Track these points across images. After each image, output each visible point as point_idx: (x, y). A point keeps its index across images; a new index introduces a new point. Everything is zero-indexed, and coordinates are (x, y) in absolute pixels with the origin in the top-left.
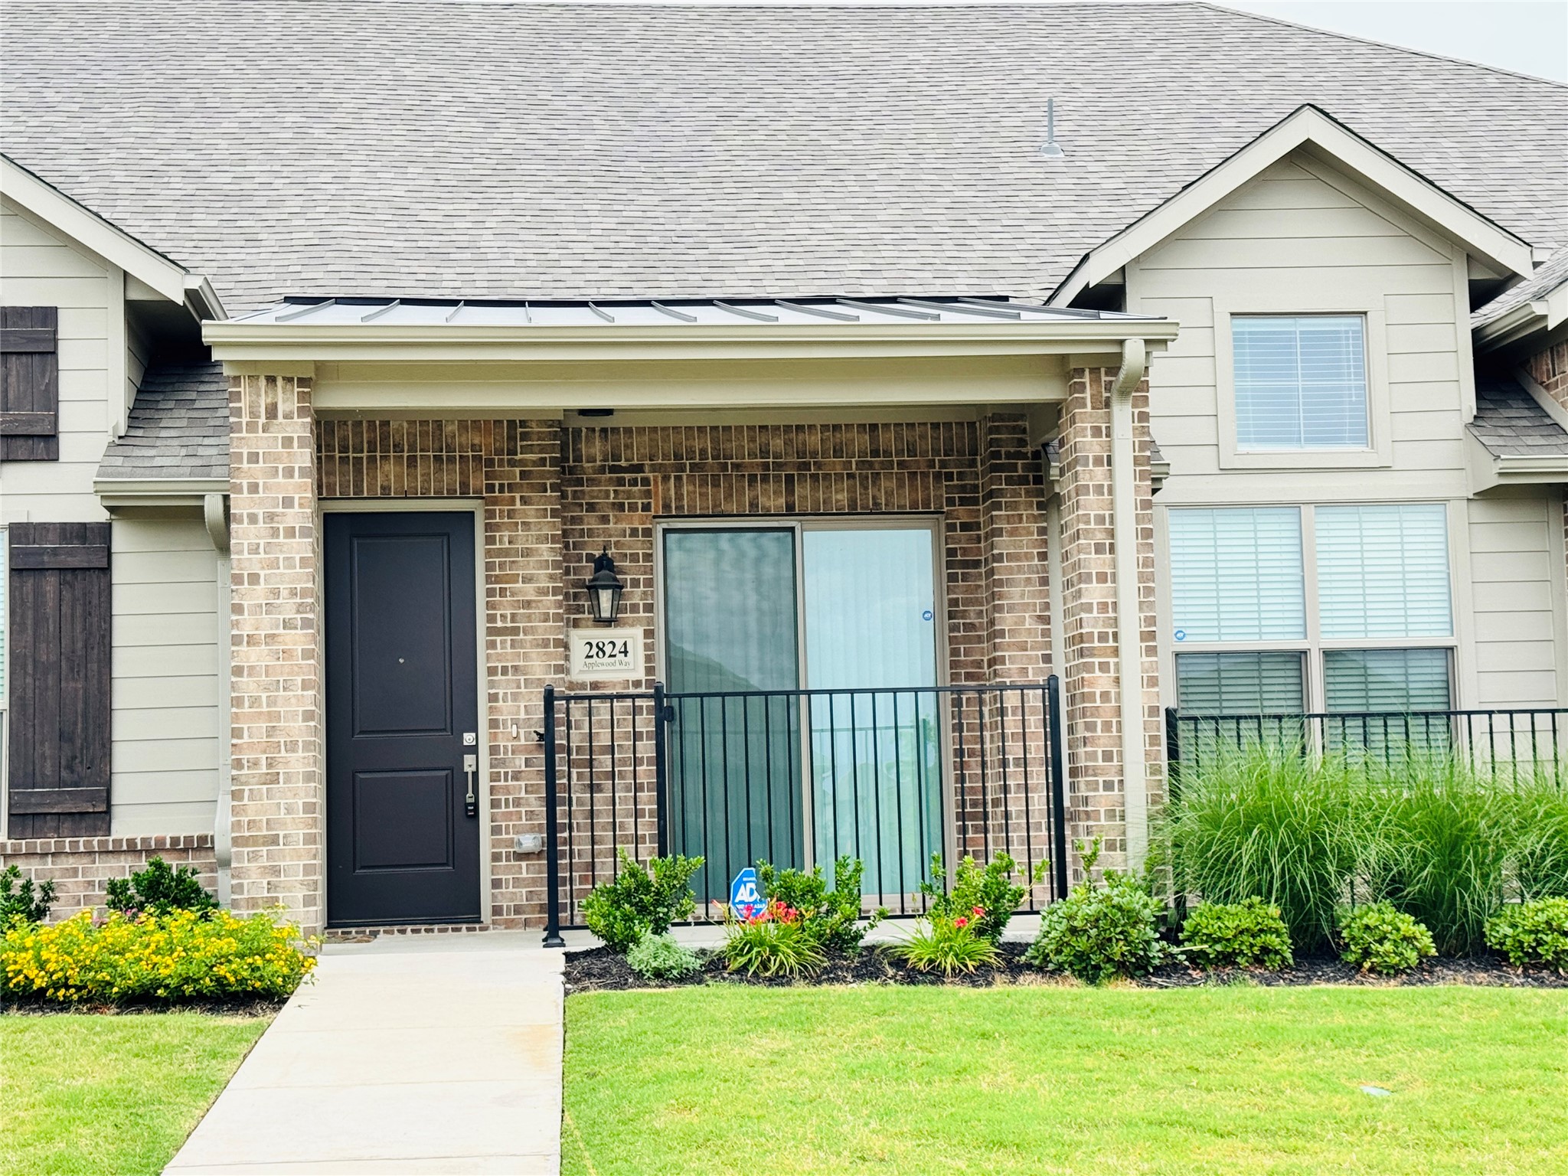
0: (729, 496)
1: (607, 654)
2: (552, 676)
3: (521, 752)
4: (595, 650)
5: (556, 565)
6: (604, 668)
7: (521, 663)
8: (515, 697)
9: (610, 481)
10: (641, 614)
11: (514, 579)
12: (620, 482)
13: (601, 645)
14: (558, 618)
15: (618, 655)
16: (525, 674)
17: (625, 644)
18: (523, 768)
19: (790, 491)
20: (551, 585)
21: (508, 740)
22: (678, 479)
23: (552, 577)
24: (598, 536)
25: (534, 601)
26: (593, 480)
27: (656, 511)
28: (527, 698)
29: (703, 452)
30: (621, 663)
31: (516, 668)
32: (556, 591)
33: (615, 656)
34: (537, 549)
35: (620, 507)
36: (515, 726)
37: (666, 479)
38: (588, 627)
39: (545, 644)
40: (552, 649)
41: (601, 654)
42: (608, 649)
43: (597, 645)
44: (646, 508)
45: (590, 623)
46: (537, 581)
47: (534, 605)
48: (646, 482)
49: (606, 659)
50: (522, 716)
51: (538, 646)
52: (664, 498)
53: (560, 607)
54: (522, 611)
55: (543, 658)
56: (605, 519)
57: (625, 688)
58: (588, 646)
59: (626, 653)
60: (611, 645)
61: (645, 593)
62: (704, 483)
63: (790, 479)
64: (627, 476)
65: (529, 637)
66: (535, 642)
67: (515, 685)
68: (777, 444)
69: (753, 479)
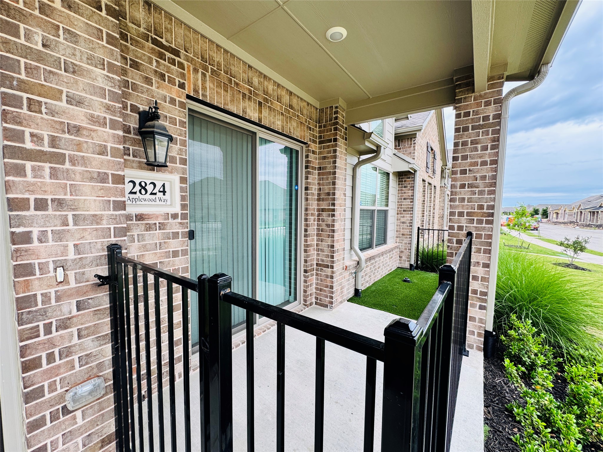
0: (232, 101)
1: (149, 192)
2: (112, 212)
3: (70, 296)
4: (138, 188)
5: (114, 96)
6: (147, 203)
7: (68, 197)
8: (59, 236)
9: (153, 51)
10: (178, 165)
11: (57, 95)
12: (162, 56)
13: (143, 184)
14: (115, 152)
15: (158, 193)
16: (74, 210)
17: (164, 186)
18: (74, 312)
19: (260, 112)
20: (108, 117)
21: (50, 286)
22: (204, 75)
23: (108, 108)
24: (142, 93)
25: (85, 128)
26: (137, 41)
27: (189, 91)
28: (77, 236)
29: (219, 64)
30: (160, 200)
31: (59, 203)
32: (114, 125)
33: (155, 194)
34: (88, 71)
35: (162, 76)
36: (60, 270)
37: (196, 70)
38: (133, 168)
39: (102, 178)
40: (111, 185)
41: (143, 192)
42: (150, 188)
43: (140, 184)
44: (182, 86)
45: (134, 165)
46: (89, 106)
47: (85, 132)
48: (181, 66)
49: (148, 196)
50: (71, 255)
51: (92, 179)
52: (195, 85)
53: (120, 143)
54: (67, 136)
55: (100, 193)
56: (148, 80)
57: (165, 219)
58: (131, 184)
59: (164, 192)
60: (152, 186)
61: (180, 149)
62: (219, 86)
63: (260, 103)
64: (168, 55)
65: (79, 168)
66: (87, 175)
67: (58, 222)
68: (256, 81)
69: (244, 95)
